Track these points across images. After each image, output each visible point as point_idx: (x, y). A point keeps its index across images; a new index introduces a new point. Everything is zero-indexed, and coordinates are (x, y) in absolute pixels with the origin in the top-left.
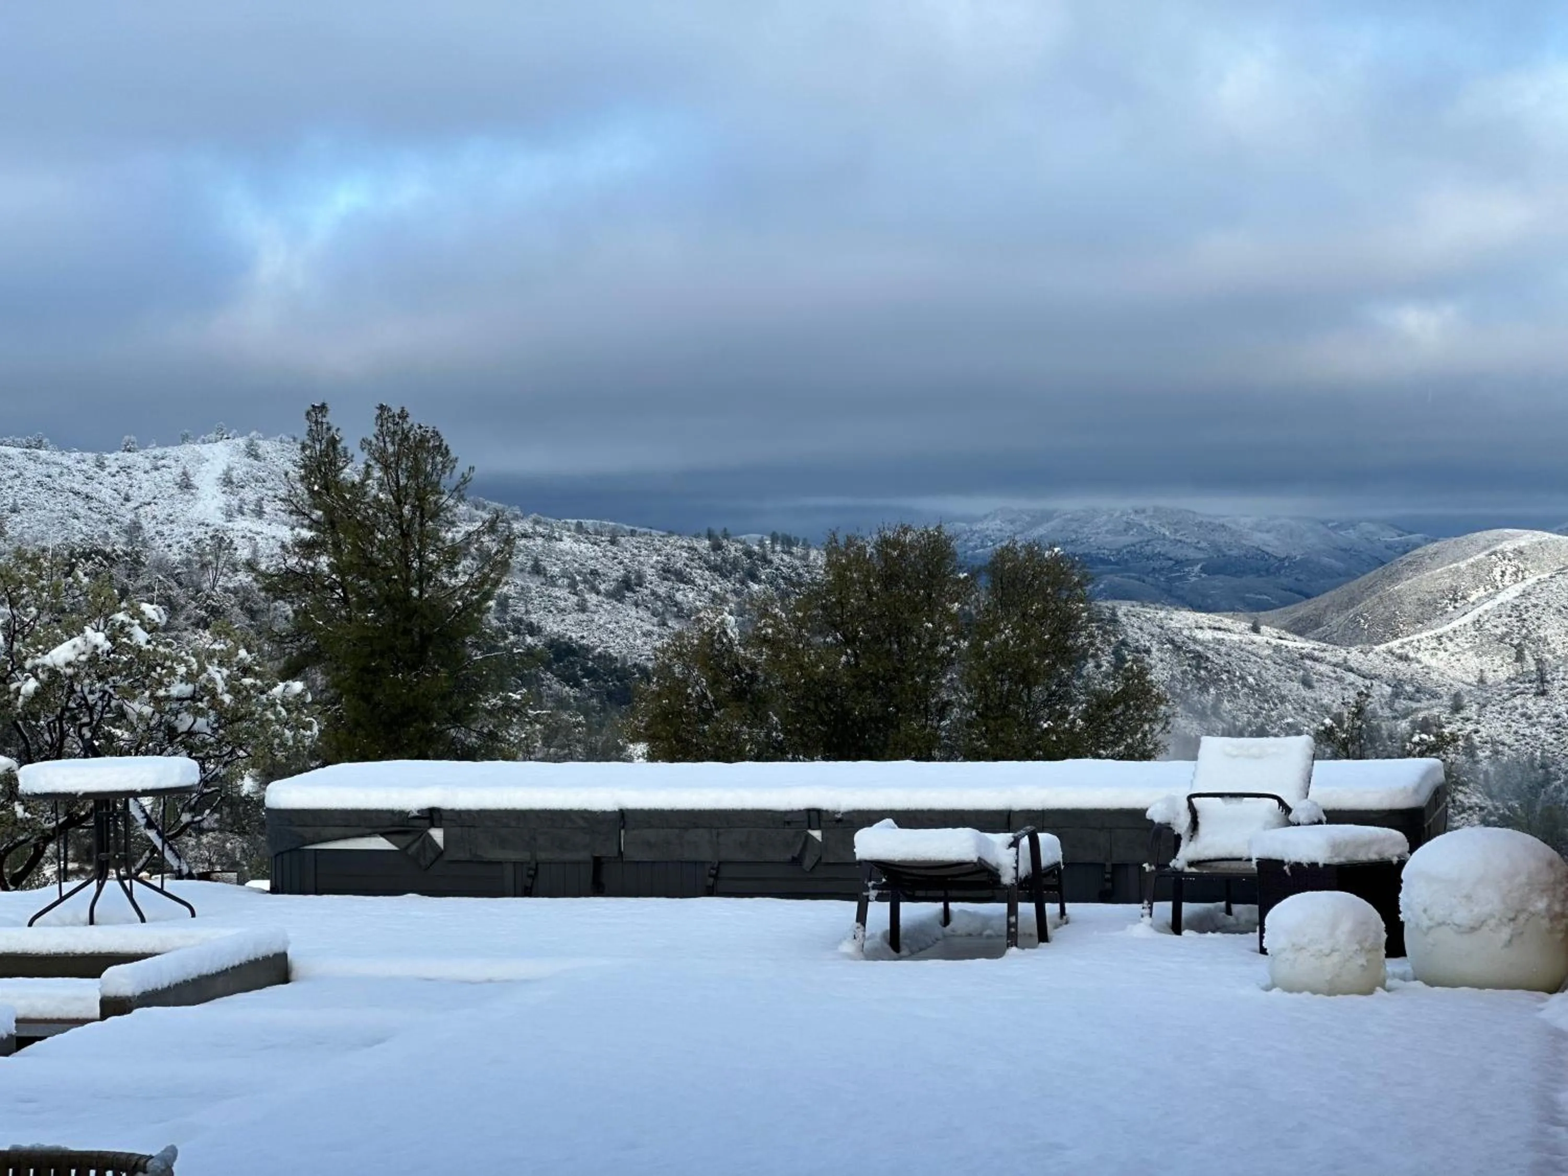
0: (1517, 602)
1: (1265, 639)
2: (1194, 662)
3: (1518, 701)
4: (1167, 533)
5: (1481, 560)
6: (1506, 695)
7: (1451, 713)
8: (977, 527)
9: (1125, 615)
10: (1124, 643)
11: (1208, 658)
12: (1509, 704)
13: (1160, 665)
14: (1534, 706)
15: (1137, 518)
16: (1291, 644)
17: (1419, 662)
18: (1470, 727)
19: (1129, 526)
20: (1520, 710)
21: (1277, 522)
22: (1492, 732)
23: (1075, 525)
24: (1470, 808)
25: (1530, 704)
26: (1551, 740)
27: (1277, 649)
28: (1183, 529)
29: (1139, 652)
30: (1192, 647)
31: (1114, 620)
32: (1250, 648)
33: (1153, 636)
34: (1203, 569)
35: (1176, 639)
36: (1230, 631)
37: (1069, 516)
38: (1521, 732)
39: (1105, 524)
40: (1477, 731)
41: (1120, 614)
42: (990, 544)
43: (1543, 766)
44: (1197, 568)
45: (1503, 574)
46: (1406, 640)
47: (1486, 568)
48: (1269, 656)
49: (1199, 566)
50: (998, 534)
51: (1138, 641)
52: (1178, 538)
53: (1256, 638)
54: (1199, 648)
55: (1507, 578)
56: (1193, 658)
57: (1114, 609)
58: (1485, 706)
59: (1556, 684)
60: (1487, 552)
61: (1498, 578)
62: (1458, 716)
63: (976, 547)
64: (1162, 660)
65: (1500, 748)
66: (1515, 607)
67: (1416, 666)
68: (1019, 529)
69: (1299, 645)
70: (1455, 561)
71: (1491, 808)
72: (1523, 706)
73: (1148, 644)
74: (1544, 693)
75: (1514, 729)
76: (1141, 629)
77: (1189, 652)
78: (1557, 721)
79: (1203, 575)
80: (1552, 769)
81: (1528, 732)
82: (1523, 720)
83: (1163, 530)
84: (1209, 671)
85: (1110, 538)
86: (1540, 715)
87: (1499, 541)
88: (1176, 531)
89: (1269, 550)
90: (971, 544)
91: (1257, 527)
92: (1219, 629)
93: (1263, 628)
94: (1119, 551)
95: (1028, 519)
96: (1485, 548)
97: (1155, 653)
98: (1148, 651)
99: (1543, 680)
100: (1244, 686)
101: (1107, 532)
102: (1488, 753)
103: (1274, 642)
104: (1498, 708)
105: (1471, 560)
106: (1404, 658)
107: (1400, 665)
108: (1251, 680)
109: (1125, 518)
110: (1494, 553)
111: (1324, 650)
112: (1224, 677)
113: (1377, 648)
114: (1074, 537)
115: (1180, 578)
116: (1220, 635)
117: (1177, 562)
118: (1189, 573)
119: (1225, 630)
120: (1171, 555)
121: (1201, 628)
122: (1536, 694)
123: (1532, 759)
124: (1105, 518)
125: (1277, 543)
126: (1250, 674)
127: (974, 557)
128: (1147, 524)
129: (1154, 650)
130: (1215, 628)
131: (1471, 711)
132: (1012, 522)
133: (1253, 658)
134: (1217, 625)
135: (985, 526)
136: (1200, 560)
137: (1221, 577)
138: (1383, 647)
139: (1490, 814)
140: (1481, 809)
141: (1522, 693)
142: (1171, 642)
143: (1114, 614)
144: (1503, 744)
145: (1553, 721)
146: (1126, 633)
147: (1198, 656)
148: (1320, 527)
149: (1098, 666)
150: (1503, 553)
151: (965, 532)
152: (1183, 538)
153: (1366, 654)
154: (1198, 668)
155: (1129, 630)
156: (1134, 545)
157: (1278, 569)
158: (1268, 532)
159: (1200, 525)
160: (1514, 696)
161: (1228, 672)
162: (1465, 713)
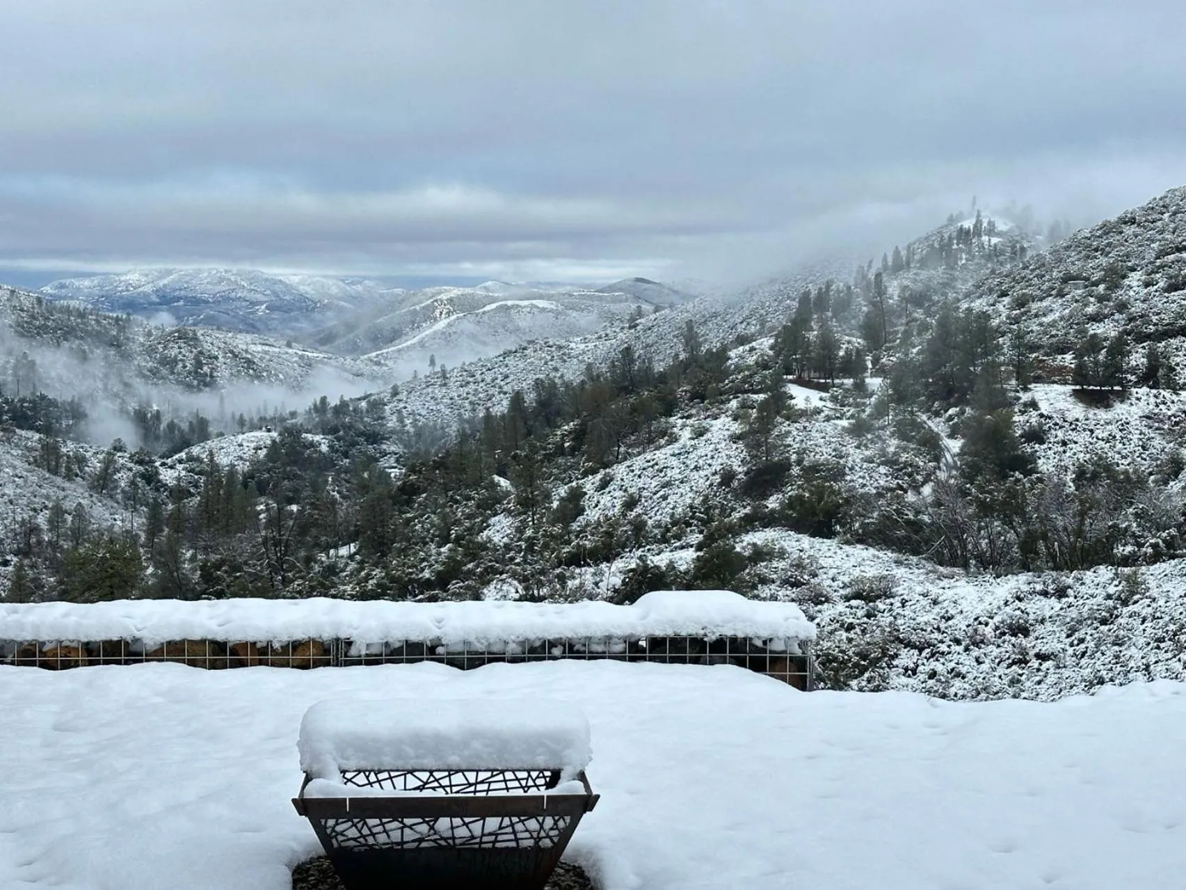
0: (444, 330)
1: (295, 351)
2: (246, 365)
3: (430, 390)
4: (245, 285)
5: (428, 305)
6: (424, 386)
7: (391, 396)
8: (123, 278)
9: (203, 335)
10: (201, 353)
11: (254, 363)
12: (425, 391)
13: (224, 366)
14: (439, 392)
15: (228, 275)
16: (310, 355)
17: (387, 366)
18: (402, 405)
19: (221, 280)
20: (431, 395)
21: (315, 279)
22: (414, 408)
23: (187, 279)
24: (389, 453)
25: (436, 391)
26: (447, 413)
27: (301, 357)
28: (256, 282)
29: (210, 358)
30: (244, 355)
31: (195, 338)
32: (284, 356)
33: (220, 348)
34: (267, 308)
35: (235, 350)
36: (273, 346)
37: (183, 273)
38: (431, 408)
39: (206, 278)
40: (405, 408)
41: (199, 334)
42: (132, 289)
43: (442, 428)
44: (263, 307)
45: (441, 313)
46: (379, 352)
47: (431, 310)
48: (296, 362)
49: (265, 305)
50: (137, 283)
51: (209, 351)
52: (252, 288)
53: (290, 351)
54: (249, 356)
55: (443, 316)
56: (245, 362)
57: (194, 331)
58: (411, 392)
59: (452, 379)
60: (432, 300)
61: (438, 316)
62: (395, 399)
63: (122, 291)
64: (225, 364)
65: (418, 417)
66: (443, 333)
67: (386, 368)
68: (151, 280)
69: (315, 355)
70: (414, 305)
71: (401, 453)
72: (432, 392)
73: (216, 353)
74: (445, 385)
75: (427, 406)
76: (212, 344)
77: (243, 358)
78: (451, 401)
79: (267, 311)
80: (446, 430)
81: (434, 408)
82: (432, 401)
83: (243, 283)
84: (255, 371)
85: (209, 287)
86: (442, 398)
87: (440, 293)
88: (251, 284)
89: (308, 296)
90: (120, 289)
91: (301, 283)
92: (267, 345)
93: (294, 344)
94: (214, 295)
95: (156, 274)
96: (431, 298)
97: (221, 359)
98: (216, 358)
99: (445, 377)
100: (276, 380)
101: (207, 283)
102: (411, 421)
103: (300, 353)
104: (418, 393)
105: (423, 305)
106: (378, 363)
107: (375, 368)
108: (281, 376)
109: (218, 275)
110: (436, 301)
111: (330, 359)
112: (265, 374)
113: (362, 357)
114: (186, 286)
115: (252, 313)
116: (267, 348)
117: (251, 303)
118: (258, 310)
119: (270, 345)
120: (247, 299)
121: (255, 344)
122: (440, 386)
123: (435, 426)
124: (206, 274)
125: (313, 292)
126: (281, 373)
127: (121, 297)
128: (233, 278)
129: (220, 357)
130: (263, 344)
131: (403, 396)
132: (147, 275)
133: (286, 363)
134: (264, 342)
135: (128, 278)
136: (266, 302)
137: (277, 312)
138: (366, 356)
139: (401, 457)
140: (396, 454)
141: (432, 385)
142: (232, 352)
143: (195, 334)
144: (420, 415)
145: (449, 402)
146: (202, 346)
147: (249, 362)
148: (341, 283)
149: (185, 367)
150: (442, 301)
151: (116, 281)
152: (256, 288)
153: (355, 360)
154: (248, 368)
155: (205, 344)
156: (224, 292)
157: (313, 309)
158: (309, 285)
159: (266, 280)
160: (428, 386)
161: (267, 371)
162: (398, 397)
